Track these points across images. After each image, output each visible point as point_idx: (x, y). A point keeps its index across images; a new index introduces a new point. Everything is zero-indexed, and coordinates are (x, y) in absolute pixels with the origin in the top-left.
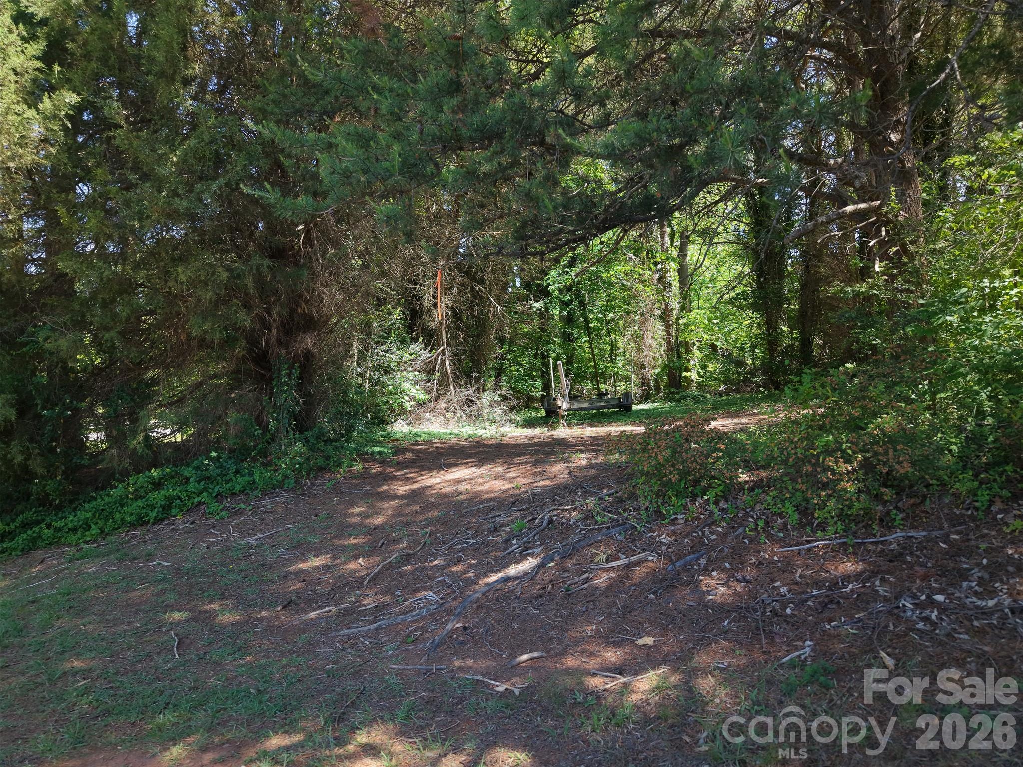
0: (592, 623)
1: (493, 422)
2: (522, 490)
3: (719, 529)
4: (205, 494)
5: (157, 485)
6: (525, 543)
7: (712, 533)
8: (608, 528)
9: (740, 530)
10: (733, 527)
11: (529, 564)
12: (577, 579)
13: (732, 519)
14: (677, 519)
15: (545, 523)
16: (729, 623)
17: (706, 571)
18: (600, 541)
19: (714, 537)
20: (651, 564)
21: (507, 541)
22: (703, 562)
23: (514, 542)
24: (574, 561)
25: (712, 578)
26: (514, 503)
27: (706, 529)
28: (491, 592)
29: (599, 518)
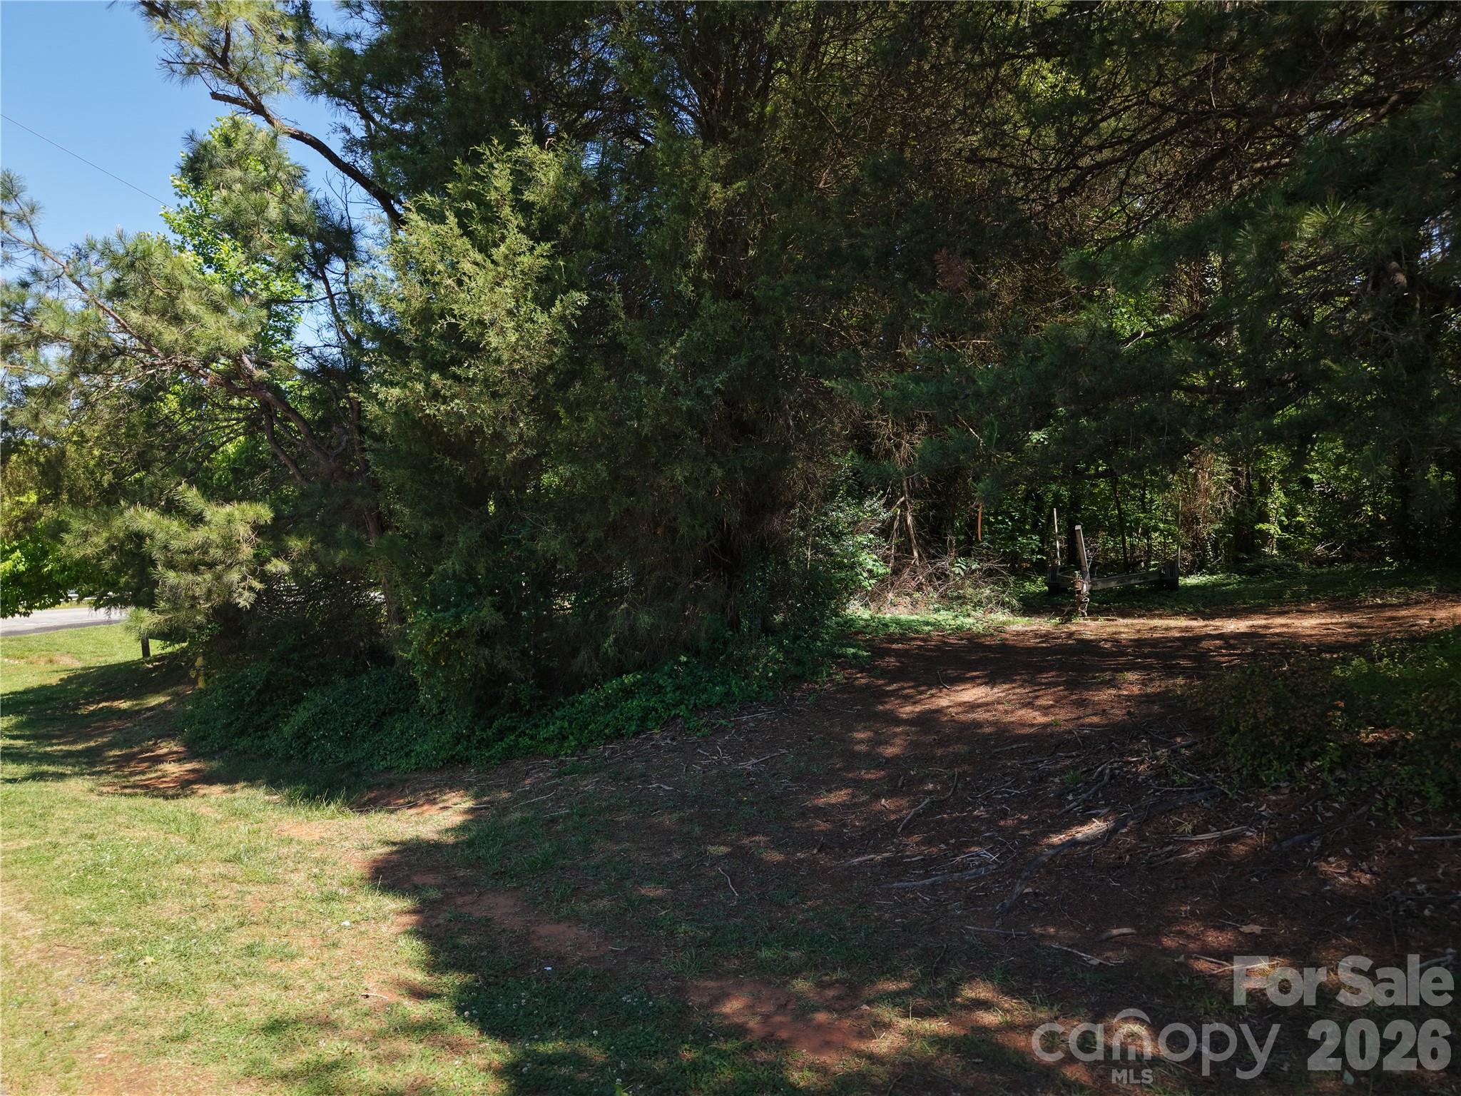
0: (1186, 904)
1: (979, 604)
2: (1063, 728)
3: (1336, 805)
4: (683, 707)
5: (628, 693)
6: (1084, 801)
7: (1328, 809)
8: (1191, 792)
9: (1364, 809)
10: (1354, 805)
11: (1095, 827)
12: (1158, 851)
13: (1352, 793)
14: (1279, 787)
15: (1106, 778)
16: (1353, 919)
17: (1321, 855)
18: (1182, 807)
19: (1329, 814)
20: (1250, 841)
21: (1061, 796)
22: (1316, 844)
23: (1070, 797)
24: (1151, 829)
25: (1329, 863)
26: (1057, 747)
27: (1319, 803)
28: (1059, 858)
29: (1176, 778)
